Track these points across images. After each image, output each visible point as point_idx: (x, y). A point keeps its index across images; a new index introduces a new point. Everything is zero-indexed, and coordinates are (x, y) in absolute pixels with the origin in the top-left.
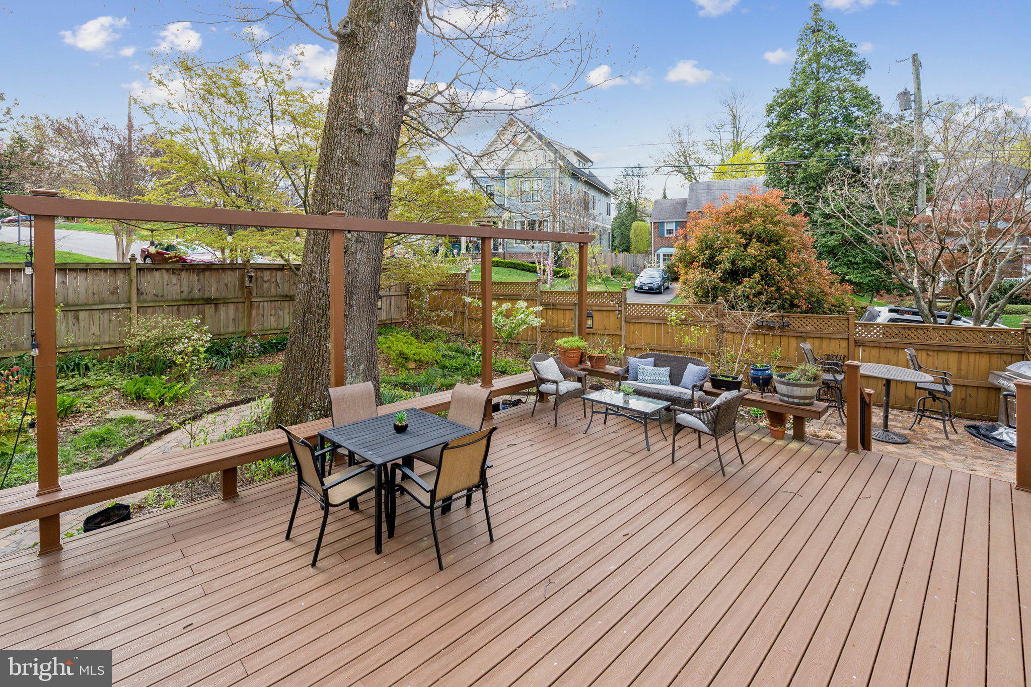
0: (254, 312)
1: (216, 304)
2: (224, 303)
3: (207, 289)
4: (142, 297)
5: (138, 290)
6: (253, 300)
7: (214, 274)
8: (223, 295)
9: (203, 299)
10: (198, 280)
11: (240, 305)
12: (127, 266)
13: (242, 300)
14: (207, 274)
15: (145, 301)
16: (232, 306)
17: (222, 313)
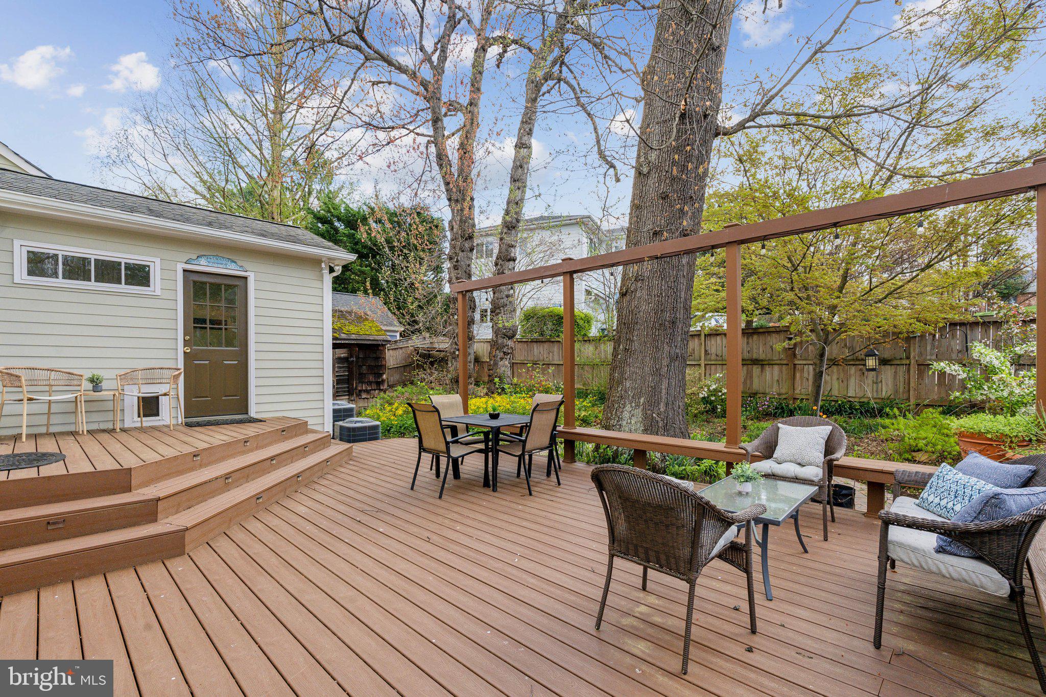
0: (798, 375)
1: (762, 365)
2: (769, 364)
3: (755, 351)
4: (708, 357)
5: (706, 351)
6: (796, 362)
7: (762, 337)
8: (769, 356)
9: (751, 360)
10: (748, 343)
11: (784, 367)
12: (698, 333)
13: (785, 362)
14: (755, 337)
15: (710, 360)
16: (776, 368)
17: (768, 373)
